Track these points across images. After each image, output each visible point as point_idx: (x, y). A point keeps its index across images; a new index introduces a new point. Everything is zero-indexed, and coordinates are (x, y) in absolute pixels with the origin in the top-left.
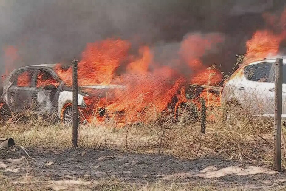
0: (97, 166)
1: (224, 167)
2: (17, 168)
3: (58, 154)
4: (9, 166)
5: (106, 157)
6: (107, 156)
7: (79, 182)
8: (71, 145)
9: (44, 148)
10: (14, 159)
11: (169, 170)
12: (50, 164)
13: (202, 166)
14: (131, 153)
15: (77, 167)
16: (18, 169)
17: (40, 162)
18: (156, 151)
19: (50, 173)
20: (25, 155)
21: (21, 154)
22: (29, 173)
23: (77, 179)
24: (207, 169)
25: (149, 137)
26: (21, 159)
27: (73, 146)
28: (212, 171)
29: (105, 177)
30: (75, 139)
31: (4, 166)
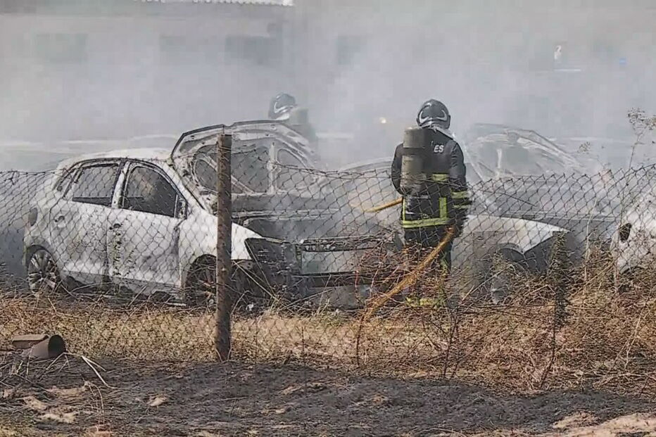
0: (279, 409)
1: (615, 416)
2: (71, 411)
3: (179, 377)
4: (50, 407)
5: (304, 385)
6: (308, 384)
8: (213, 353)
9: (143, 363)
10: (66, 388)
11: (469, 421)
12: (158, 401)
13: (556, 411)
15: (228, 411)
16: (75, 413)
18: (436, 373)
19: (158, 425)
20: (93, 378)
21: (84, 377)
22: (103, 425)
24: (568, 420)
26: (83, 389)
27: (218, 356)
28: (584, 424)
30: (224, 340)
31: (39, 405)
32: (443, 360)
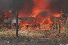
5: (27, 40)
12: (9, 42)
14: (35, 39)
17: (5, 42)
18: (44, 39)
25: (41, 34)
27: (16, 37)
30: (17, 34)
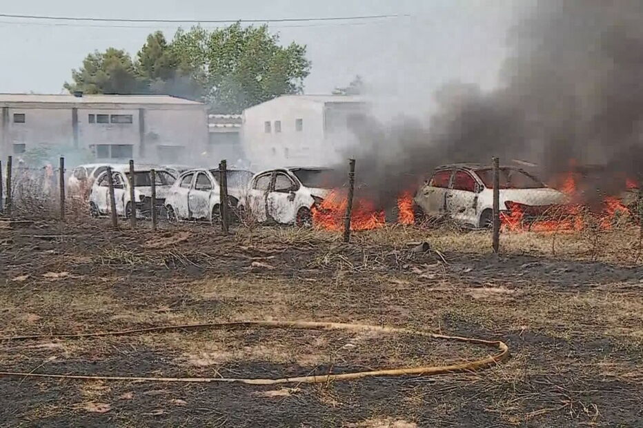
0: (520, 273)
2: (432, 274)
3: (477, 260)
4: (424, 272)
5: (531, 264)
7: (501, 290)
8: (491, 250)
9: (462, 254)
10: (430, 264)
11: (603, 279)
12: (469, 270)
15: (498, 274)
16: (434, 275)
17: (458, 267)
18: (588, 258)
19: (469, 280)
20: (441, 260)
21: (437, 260)
22: (445, 280)
23: (498, 287)
26: (437, 264)
27: (493, 251)
29: (530, 285)
30: (496, 244)
31: (420, 271)
32: (592, 252)
